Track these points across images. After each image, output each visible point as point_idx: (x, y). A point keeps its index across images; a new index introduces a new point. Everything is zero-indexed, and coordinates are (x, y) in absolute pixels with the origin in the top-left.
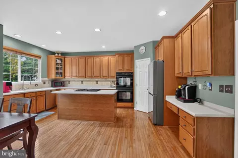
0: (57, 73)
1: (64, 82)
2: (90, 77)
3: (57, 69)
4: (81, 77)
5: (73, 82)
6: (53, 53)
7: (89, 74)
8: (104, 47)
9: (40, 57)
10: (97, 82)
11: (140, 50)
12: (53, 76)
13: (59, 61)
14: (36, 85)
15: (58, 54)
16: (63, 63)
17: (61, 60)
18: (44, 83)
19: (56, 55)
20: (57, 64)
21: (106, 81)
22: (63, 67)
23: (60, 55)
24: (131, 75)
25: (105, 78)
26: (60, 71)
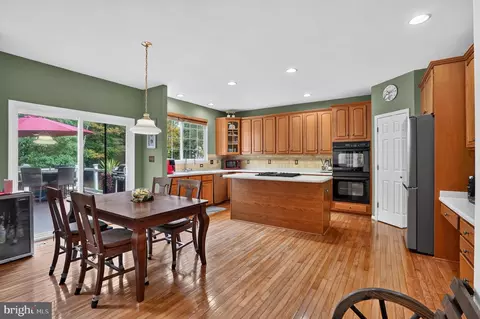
0: (229, 147)
1: (240, 161)
2: (284, 153)
3: (230, 139)
4: (267, 152)
5: (256, 162)
6: (223, 114)
7: (281, 146)
8: (307, 95)
9: (205, 123)
10: (297, 161)
11: (385, 93)
12: (224, 152)
13: (232, 127)
14: (201, 165)
15: (231, 115)
16: (238, 129)
17: (236, 124)
18: (212, 162)
19: (229, 116)
20: (229, 131)
21: (313, 159)
22: (239, 136)
23: (233, 116)
24: (365, 148)
25: (312, 155)
26: (234, 143)
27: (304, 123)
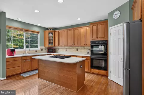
0: (49, 43)
2: (71, 46)
3: (49, 40)
5: (61, 49)
6: (47, 29)
7: (70, 43)
8: (79, 19)
9: (38, 33)
10: (77, 49)
12: (47, 45)
13: (51, 35)
14: (36, 51)
15: (50, 29)
16: (53, 36)
17: (52, 33)
18: (42, 50)
19: (49, 30)
20: (49, 37)
21: (84, 49)
22: (53, 38)
23: (51, 30)
26: (51, 41)
27: (79, 33)
